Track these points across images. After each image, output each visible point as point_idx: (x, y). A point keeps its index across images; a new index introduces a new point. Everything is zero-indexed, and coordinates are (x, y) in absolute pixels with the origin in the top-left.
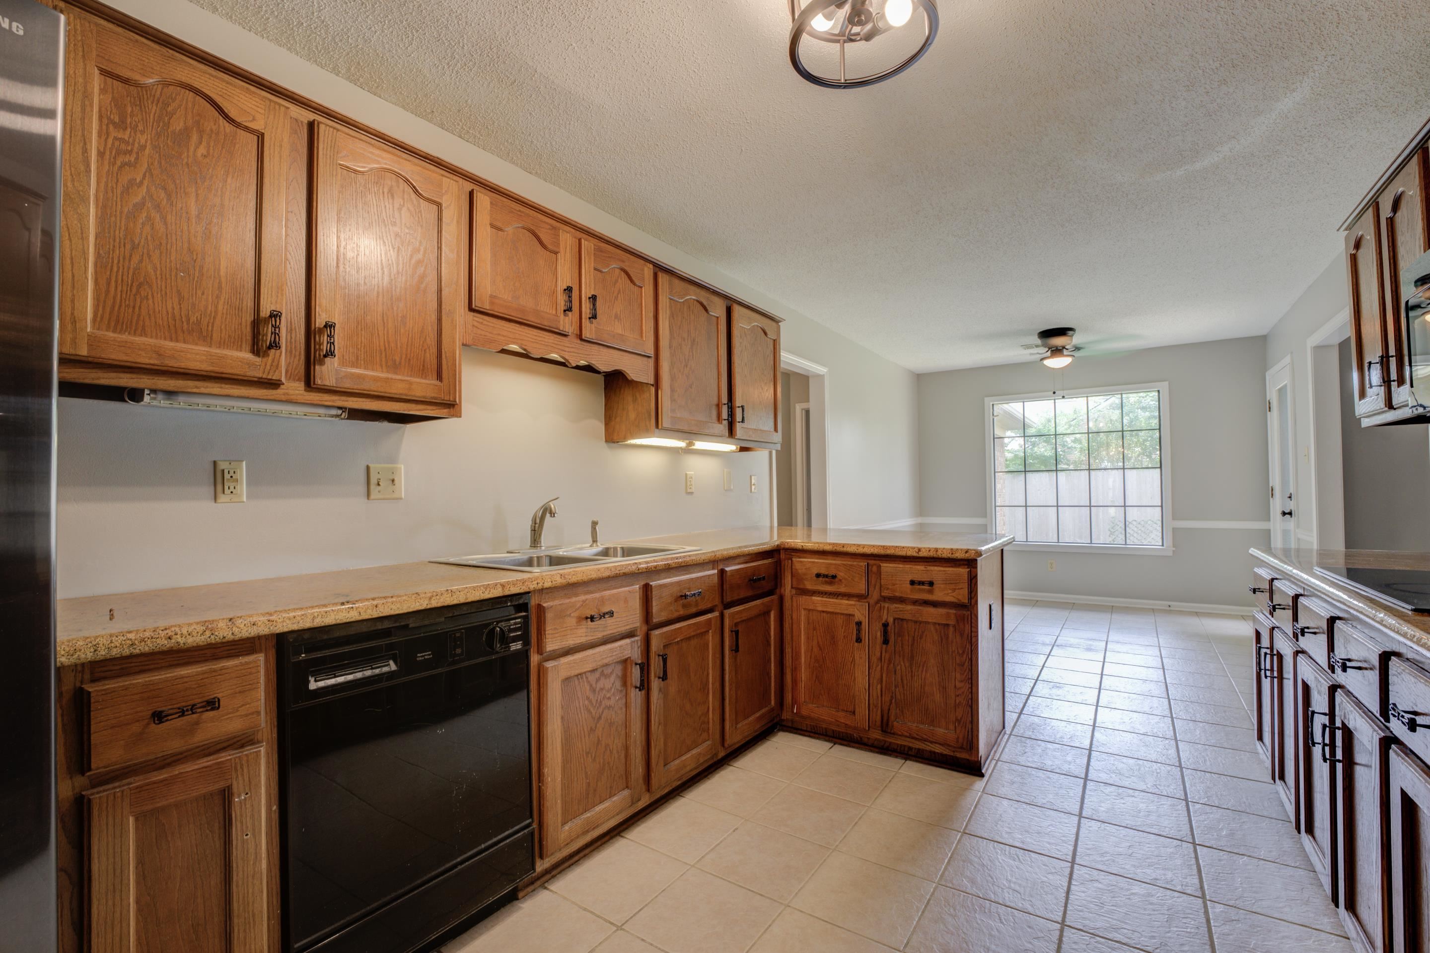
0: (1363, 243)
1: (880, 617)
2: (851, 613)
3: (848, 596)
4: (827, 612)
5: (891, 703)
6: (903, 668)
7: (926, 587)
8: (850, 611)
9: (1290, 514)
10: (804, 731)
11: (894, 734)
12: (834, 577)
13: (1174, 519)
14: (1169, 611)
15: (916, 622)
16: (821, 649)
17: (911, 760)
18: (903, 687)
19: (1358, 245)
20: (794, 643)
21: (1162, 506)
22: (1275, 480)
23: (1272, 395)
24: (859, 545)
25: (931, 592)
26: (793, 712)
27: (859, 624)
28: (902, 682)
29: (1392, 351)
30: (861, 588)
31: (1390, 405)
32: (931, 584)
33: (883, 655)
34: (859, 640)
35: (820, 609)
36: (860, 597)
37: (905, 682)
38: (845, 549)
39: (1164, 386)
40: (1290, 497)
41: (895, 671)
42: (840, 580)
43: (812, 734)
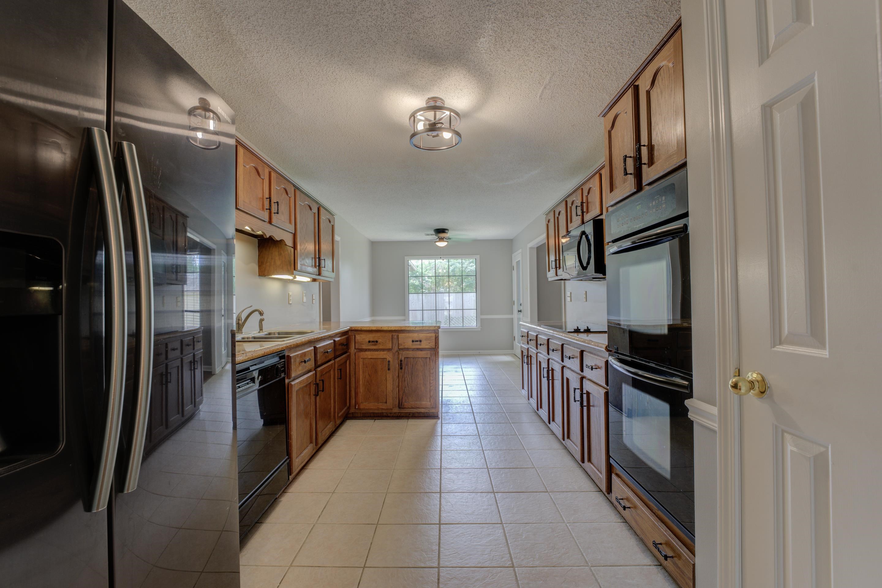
0: (550, 221)
1: (398, 358)
2: (385, 357)
3: (383, 350)
4: (373, 359)
5: (403, 395)
6: (408, 379)
7: (419, 343)
8: (384, 357)
9: (521, 311)
10: (359, 417)
11: (404, 408)
12: (377, 342)
13: (481, 315)
14: (480, 355)
15: (414, 358)
16: (370, 376)
17: (410, 419)
18: (408, 387)
19: (549, 222)
20: (356, 375)
21: (476, 309)
22: (515, 298)
23: (514, 264)
24: (389, 327)
25: (420, 345)
26: (355, 408)
27: (389, 361)
28: (408, 385)
29: (557, 258)
30: (389, 346)
31: (557, 275)
32: (421, 341)
33: (400, 374)
34: (389, 369)
35: (370, 357)
36: (389, 350)
37: (409, 385)
38: (382, 329)
39: (478, 257)
40: (521, 305)
41: (405, 380)
42: (380, 343)
43: (363, 418)
